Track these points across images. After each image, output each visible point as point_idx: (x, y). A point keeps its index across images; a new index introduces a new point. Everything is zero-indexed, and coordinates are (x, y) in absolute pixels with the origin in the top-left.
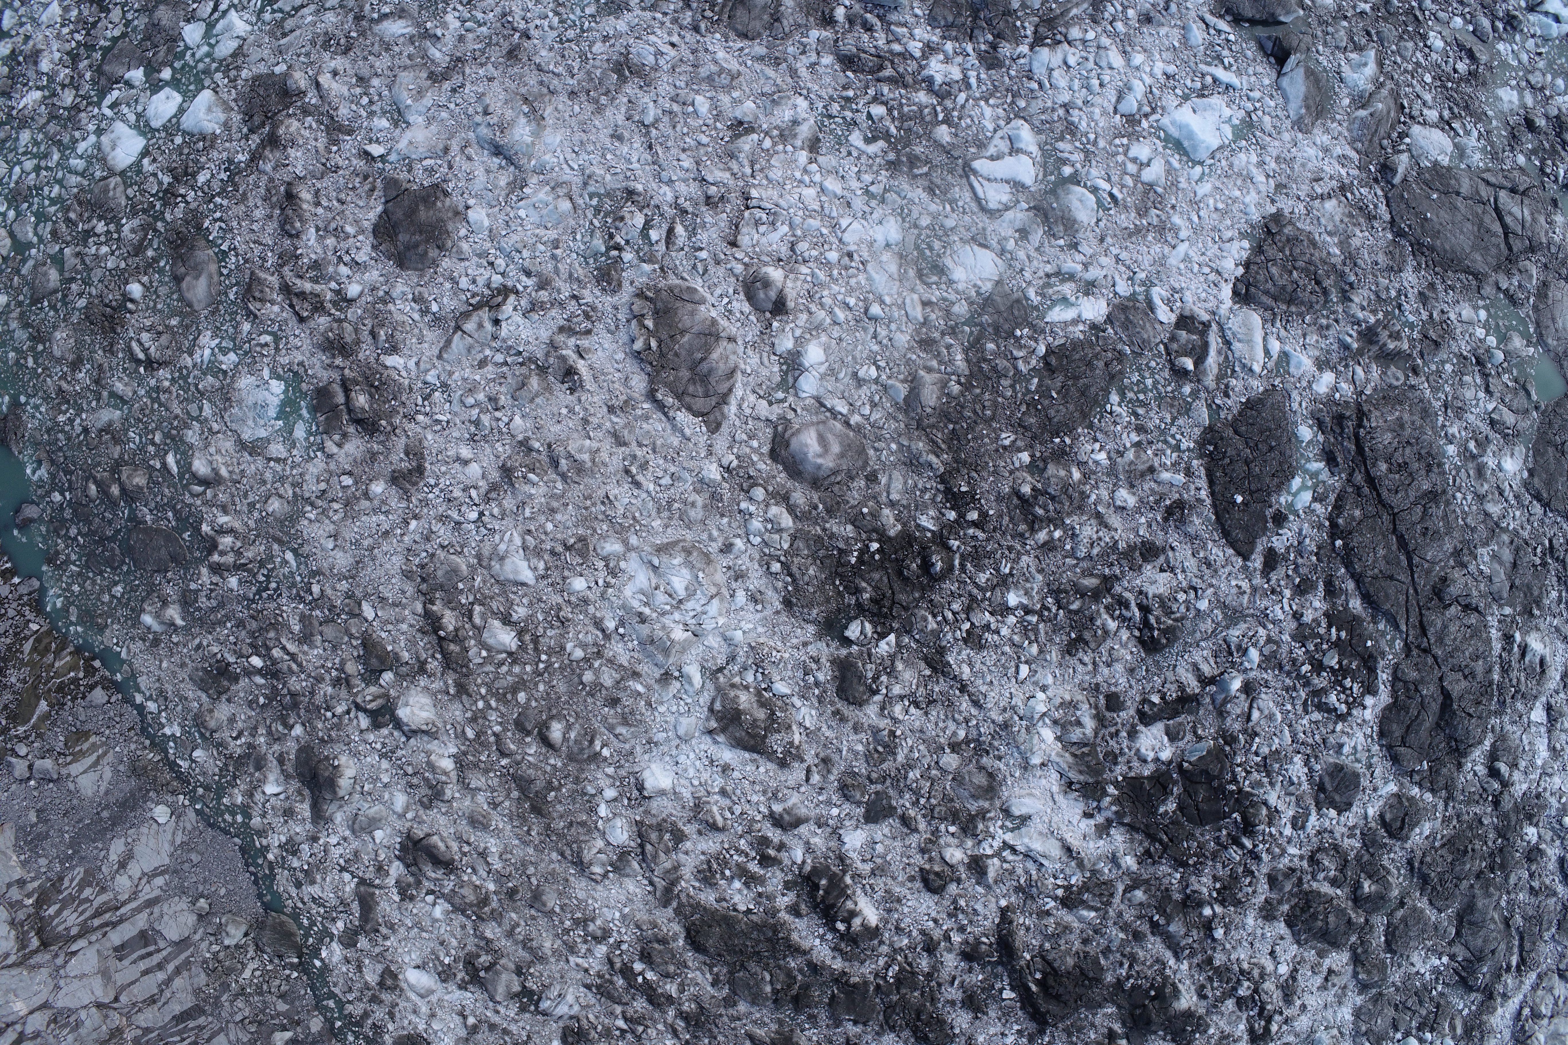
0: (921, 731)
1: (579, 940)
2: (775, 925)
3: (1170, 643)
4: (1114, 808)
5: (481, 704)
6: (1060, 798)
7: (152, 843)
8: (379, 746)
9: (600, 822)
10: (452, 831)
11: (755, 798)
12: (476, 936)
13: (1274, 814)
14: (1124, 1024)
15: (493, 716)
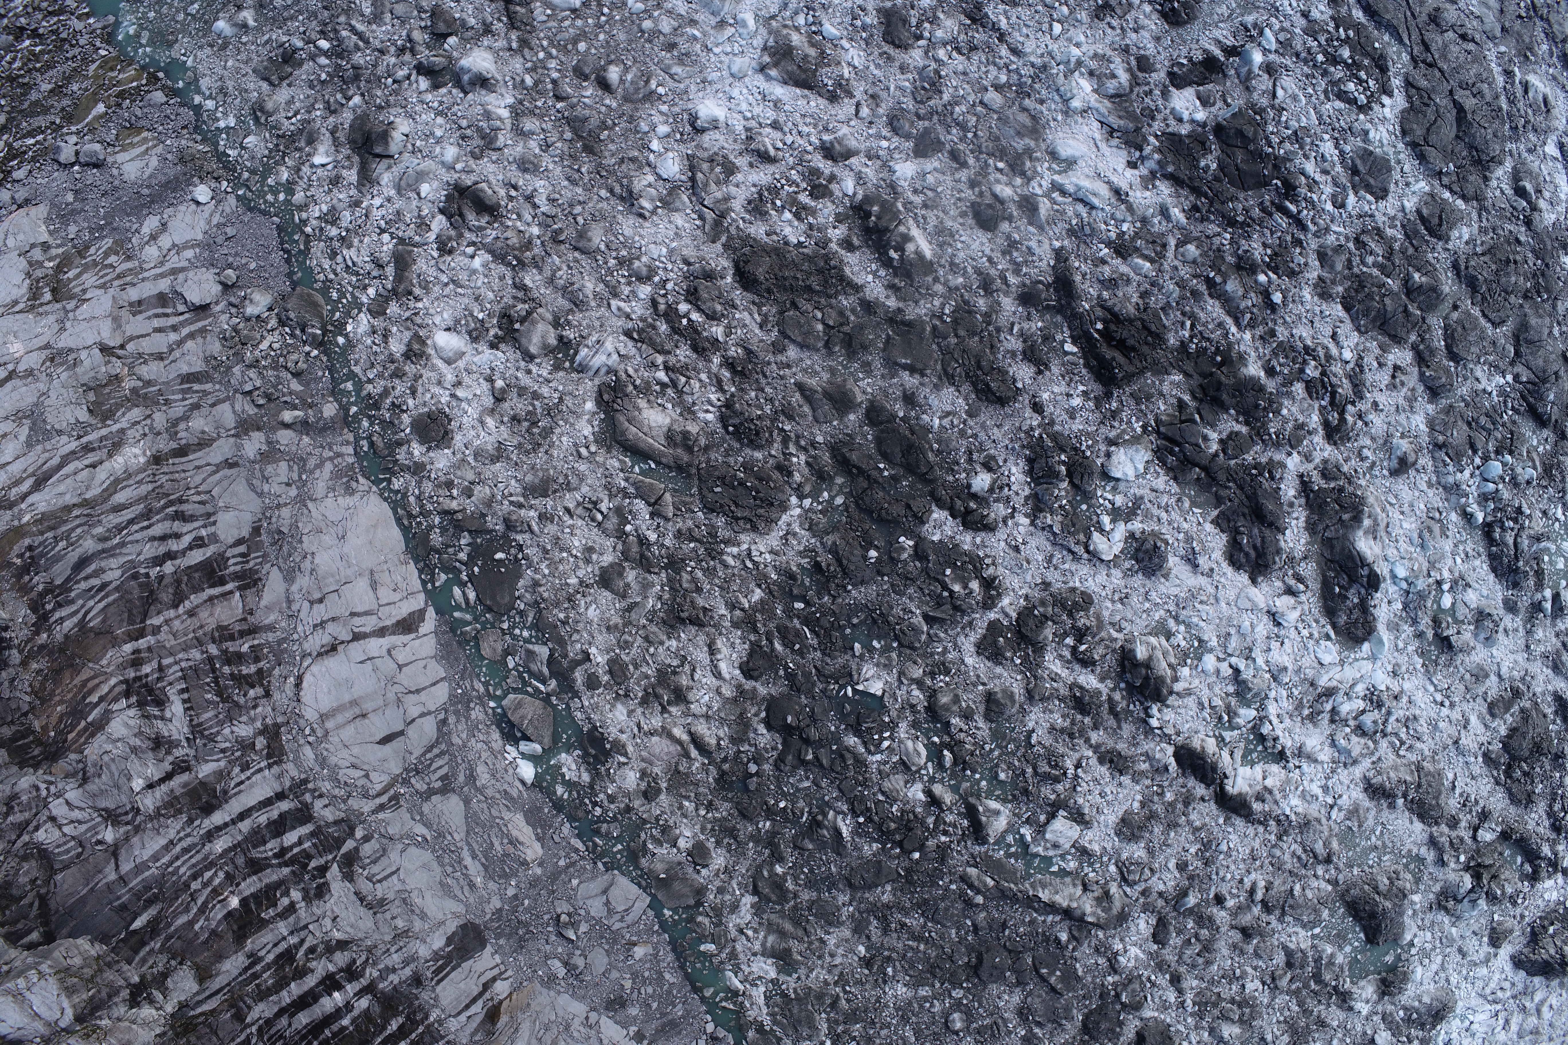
0: (965, 73)
1: (623, 280)
2: (826, 255)
3: (1191, 18)
4: (1156, 156)
5: (541, 55)
6: (1103, 146)
7: (188, 218)
8: (436, 104)
9: (652, 157)
10: (501, 177)
11: (806, 129)
12: (515, 286)
13: (1312, 185)
14: (1194, 397)
15: (552, 64)
